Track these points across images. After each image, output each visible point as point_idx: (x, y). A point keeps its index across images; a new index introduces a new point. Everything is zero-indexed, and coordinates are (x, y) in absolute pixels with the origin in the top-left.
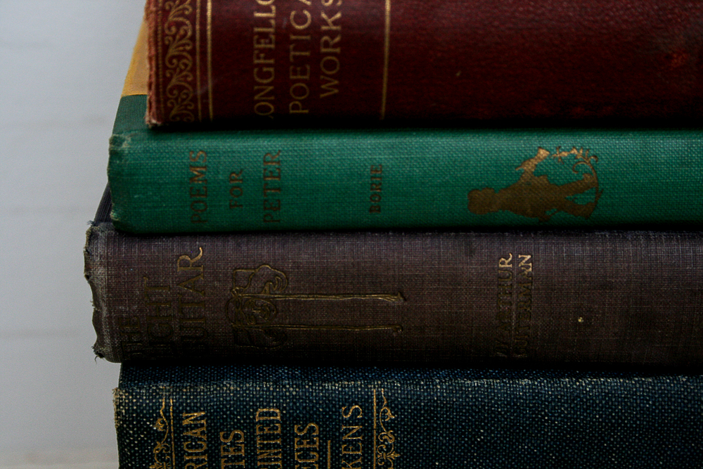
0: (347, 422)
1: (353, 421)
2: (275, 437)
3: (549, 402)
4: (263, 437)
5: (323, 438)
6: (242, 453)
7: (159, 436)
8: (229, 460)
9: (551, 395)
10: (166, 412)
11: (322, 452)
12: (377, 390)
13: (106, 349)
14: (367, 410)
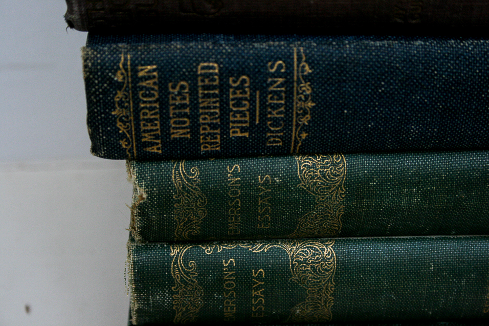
0: (273, 75)
1: (278, 74)
2: (214, 88)
3: (438, 59)
4: (205, 88)
5: (253, 88)
6: (187, 102)
7: (119, 86)
8: (177, 107)
9: (440, 53)
10: (125, 65)
11: (252, 100)
12: (297, 49)
13: (75, 17)
14: (289, 66)
